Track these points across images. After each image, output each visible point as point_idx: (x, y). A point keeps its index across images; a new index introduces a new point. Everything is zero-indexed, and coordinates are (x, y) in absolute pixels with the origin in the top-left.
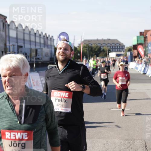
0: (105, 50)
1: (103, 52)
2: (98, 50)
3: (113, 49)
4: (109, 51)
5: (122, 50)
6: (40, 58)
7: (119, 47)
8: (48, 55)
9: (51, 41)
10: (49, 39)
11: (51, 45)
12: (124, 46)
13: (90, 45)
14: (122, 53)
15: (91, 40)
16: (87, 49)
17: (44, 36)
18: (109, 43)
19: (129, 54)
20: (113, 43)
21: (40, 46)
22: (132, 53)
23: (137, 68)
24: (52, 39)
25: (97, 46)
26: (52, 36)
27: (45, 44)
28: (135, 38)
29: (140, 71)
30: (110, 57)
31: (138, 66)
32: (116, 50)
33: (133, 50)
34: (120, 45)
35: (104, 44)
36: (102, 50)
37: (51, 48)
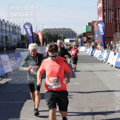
0: (61, 37)
1: (59, 39)
2: (55, 37)
3: (67, 36)
4: (65, 38)
5: (74, 37)
6: (10, 43)
7: (72, 35)
8: (16, 41)
9: (18, 30)
10: (17, 28)
11: (18, 33)
12: (76, 34)
13: (49, 33)
14: (75, 39)
15: (50, 29)
16: (47, 36)
17: (13, 26)
18: (64, 32)
19: (79, 40)
20: (67, 32)
21: (10, 34)
22: (82, 39)
23: (86, 51)
24: (19, 28)
25: (55, 33)
26: (19, 26)
27: (14, 32)
28: (85, 28)
29: (88, 54)
30: (65, 42)
31: (86, 50)
32: (70, 37)
33: (83, 36)
34: (73, 33)
35: (60, 32)
36: (58, 37)
37: (18, 35)
